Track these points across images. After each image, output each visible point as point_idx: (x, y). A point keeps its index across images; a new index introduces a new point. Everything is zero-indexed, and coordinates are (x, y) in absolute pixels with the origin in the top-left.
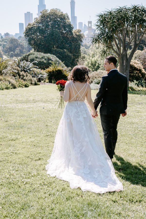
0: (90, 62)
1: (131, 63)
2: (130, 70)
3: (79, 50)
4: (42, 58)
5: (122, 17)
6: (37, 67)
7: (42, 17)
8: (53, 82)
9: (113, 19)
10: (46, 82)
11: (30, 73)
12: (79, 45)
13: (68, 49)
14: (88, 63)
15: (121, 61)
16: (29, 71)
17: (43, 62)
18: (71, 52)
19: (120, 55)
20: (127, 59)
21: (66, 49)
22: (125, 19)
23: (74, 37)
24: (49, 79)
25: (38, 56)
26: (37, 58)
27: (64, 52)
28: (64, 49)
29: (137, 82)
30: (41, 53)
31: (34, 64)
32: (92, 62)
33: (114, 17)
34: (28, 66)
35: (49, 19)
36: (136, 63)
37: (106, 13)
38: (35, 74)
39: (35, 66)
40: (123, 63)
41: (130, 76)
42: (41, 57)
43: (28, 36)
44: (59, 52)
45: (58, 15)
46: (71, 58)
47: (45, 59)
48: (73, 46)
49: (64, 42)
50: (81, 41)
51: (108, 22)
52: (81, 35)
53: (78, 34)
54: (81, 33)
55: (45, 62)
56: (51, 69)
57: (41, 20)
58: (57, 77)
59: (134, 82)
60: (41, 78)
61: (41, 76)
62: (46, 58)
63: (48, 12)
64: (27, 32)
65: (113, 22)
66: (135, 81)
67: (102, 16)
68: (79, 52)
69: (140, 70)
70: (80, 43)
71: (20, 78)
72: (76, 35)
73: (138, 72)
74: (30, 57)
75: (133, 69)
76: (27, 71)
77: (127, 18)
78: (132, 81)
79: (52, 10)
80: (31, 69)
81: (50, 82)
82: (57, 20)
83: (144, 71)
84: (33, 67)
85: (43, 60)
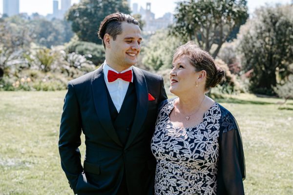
0: (151, 58)
4: (94, 50)
6: (91, 62)
11: (81, 70)
14: (149, 58)
16: (79, 67)
17: (95, 55)
22: (210, 9)
25: (89, 48)
29: (221, 88)
30: (92, 44)
31: (88, 58)
32: (153, 57)
33: (196, 6)
34: (79, 62)
39: (88, 61)
42: (92, 49)
47: (98, 52)
51: (190, 12)
55: (98, 55)
59: (217, 86)
62: (99, 50)
65: (196, 12)
66: (219, 86)
71: (69, 75)
76: (77, 68)
77: (213, 8)
80: (82, 65)
83: (229, 74)
84: (85, 62)
85: (96, 53)
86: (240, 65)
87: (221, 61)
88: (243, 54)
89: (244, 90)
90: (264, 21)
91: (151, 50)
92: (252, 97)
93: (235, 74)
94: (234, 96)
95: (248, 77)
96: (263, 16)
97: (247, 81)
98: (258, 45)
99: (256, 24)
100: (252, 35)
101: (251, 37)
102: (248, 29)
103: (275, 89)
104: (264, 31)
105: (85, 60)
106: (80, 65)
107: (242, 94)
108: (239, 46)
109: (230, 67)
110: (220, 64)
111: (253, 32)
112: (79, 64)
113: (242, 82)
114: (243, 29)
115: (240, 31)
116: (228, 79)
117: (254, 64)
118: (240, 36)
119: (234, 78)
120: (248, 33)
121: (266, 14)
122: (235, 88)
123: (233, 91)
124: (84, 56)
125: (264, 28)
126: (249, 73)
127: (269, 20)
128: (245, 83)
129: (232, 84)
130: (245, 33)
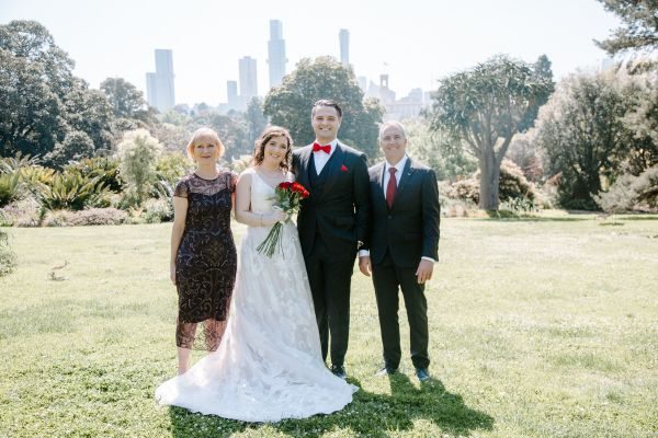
2: (500, 180)
5: (486, 83)
7: (299, 74)
9: (469, 88)
13: (353, 139)
20: (495, 159)
23: (364, 114)
29: (514, 202)
33: (470, 84)
35: (313, 78)
36: (510, 167)
37: (455, 75)
41: (501, 191)
43: (271, 113)
45: (331, 70)
50: (381, 121)
51: (461, 93)
52: (379, 108)
53: (373, 106)
54: (381, 104)
57: (298, 80)
63: (312, 63)
64: (269, 106)
66: (511, 199)
67: (447, 82)
68: (375, 144)
69: (517, 180)
70: (377, 125)
72: (369, 109)
73: (514, 183)
75: (506, 177)
77: (495, 84)
78: (504, 199)
79: (321, 58)
82: (331, 80)
83: (524, 181)
86: (540, 167)
87: (510, 162)
88: (545, 150)
89: (550, 204)
90: (577, 97)
92: (563, 213)
93: (534, 181)
94: (533, 213)
95: (555, 184)
96: (573, 88)
97: (554, 190)
98: (568, 133)
99: (562, 102)
100: (557, 119)
101: (557, 123)
102: (551, 111)
103: (596, 198)
104: (577, 111)
107: (547, 211)
108: (537, 138)
109: (525, 170)
110: (511, 167)
111: (558, 115)
113: (545, 193)
114: (543, 110)
115: (539, 116)
116: (524, 189)
117: (561, 164)
118: (539, 123)
119: (533, 187)
120: (552, 116)
121: (578, 85)
122: (535, 202)
123: (531, 206)
125: (576, 108)
126: (555, 178)
127: (582, 95)
128: (550, 194)
129: (531, 196)
130: (547, 118)
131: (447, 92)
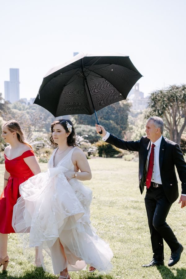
0: (139, 135)
1: (182, 137)
2: (181, 144)
3: (126, 121)
4: (90, 131)
5: (172, 96)
6: (88, 141)
8: (103, 156)
9: (163, 98)
10: (96, 156)
11: (80, 147)
12: (127, 116)
13: (114, 120)
14: (137, 135)
15: (172, 136)
16: (79, 145)
17: (90, 135)
18: (117, 124)
19: (171, 130)
20: (178, 133)
21: (112, 120)
22: (174, 98)
23: (120, 107)
24: (99, 153)
25: (85, 129)
26: (84, 131)
27: (110, 124)
28: (110, 120)
30: (88, 126)
31: (85, 138)
32: (141, 134)
33: (164, 96)
34: (78, 141)
37: (157, 91)
38: (85, 148)
39: (85, 140)
40: (174, 137)
42: (88, 130)
44: (105, 123)
46: (117, 130)
47: (93, 133)
48: (120, 117)
49: (110, 112)
50: (129, 111)
51: (159, 100)
52: (128, 104)
53: (125, 103)
54: (129, 101)
55: (93, 135)
56: (100, 143)
58: (107, 151)
60: (90, 152)
61: (91, 150)
62: (93, 131)
65: (164, 101)
67: (153, 94)
68: (126, 123)
70: (127, 113)
72: (123, 104)
74: (77, 130)
75: (184, 143)
76: (78, 145)
77: (176, 96)
80: (81, 143)
81: (100, 156)
84: (83, 141)
85: (91, 133)
91: (139, 128)
105: (83, 139)
106: (79, 144)
112: (78, 142)
124: (82, 137)
131: (153, 100)
